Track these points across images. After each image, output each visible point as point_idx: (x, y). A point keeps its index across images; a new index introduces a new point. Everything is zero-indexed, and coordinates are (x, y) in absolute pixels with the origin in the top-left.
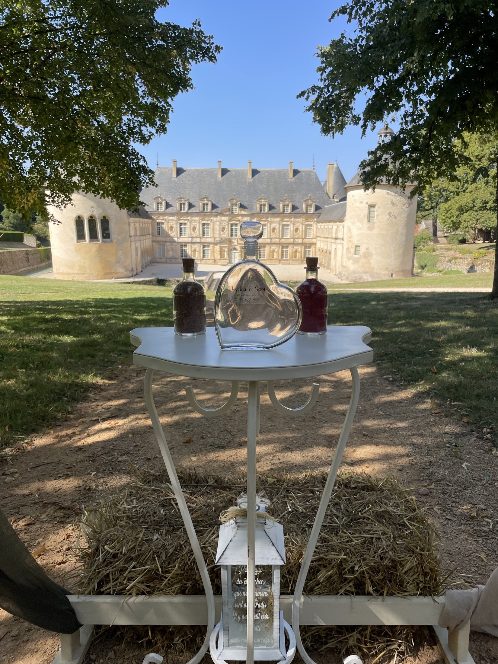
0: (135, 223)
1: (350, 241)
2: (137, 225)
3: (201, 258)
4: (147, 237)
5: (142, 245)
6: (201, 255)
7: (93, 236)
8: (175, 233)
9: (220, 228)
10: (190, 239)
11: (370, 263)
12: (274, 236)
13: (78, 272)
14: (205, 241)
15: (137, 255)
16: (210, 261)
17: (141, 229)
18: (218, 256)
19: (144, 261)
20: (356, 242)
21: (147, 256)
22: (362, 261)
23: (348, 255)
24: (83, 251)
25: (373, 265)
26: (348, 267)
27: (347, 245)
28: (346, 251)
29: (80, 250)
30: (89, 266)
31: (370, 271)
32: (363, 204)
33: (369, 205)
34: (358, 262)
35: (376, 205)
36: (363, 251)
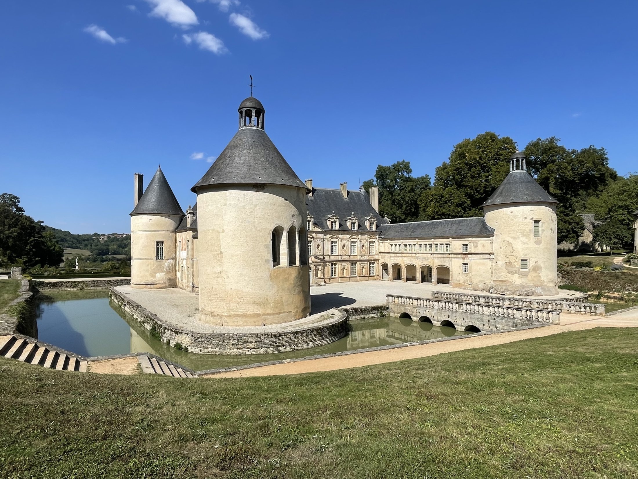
1: (514, 255)
11: (540, 277)
12: (344, 253)
13: (272, 312)
20: (523, 257)
22: (532, 274)
23: (511, 269)
24: (281, 278)
25: (542, 279)
26: (511, 281)
27: (507, 259)
28: (505, 265)
29: (276, 277)
30: (287, 301)
31: (541, 284)
32: (527, 219)
33: (534, 221)
34: (527, 275)
35: (541, 220)
36: (531, 264)
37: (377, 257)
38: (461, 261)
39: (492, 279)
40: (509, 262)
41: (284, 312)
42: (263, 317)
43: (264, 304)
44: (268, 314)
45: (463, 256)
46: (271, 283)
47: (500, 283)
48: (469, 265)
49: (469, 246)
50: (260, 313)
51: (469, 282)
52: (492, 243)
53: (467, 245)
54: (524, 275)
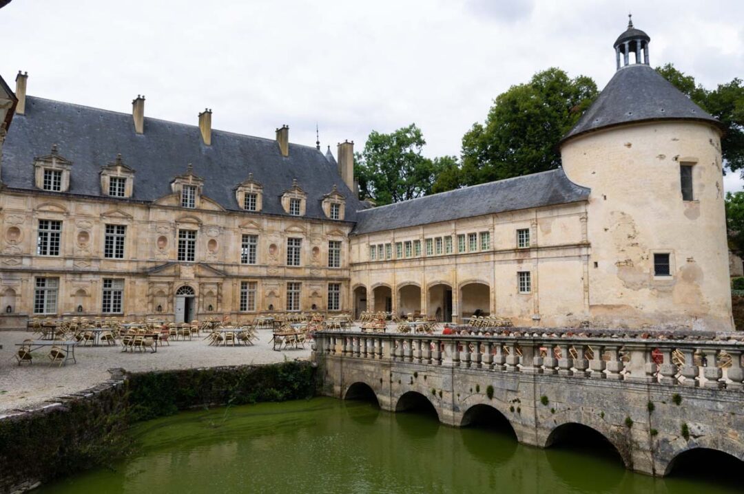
1: (634, 244)
6: (99, 305)
8: (22, 246)
9: (153, 239)
10: (70, 263)
11: (699, 294)
12: (274, 262)
14: (112, 269)
16: (124, 320)
18: (145, 309)
20: (658, 247)
22: (682, 288)
23: (630, 277)
25: (705, 300)
26: (633, 305)
27: (622, 254)
28: (617, 268)
31: (703, 312)
32: (665, 160)
33: (681, 162)
34: (671, 292)
35: (695, 163)
36: (680, 266)
37: (345, 274)
38: (514, 268)
39: (587, 303)
40: (626, 262)
45: (518, 256)
47: (605, 310)
48: (531, 276)
49: (531, 233)
51: (532, 311)
52: (585, 219)
53: (527, 231)
54: (664, 292)
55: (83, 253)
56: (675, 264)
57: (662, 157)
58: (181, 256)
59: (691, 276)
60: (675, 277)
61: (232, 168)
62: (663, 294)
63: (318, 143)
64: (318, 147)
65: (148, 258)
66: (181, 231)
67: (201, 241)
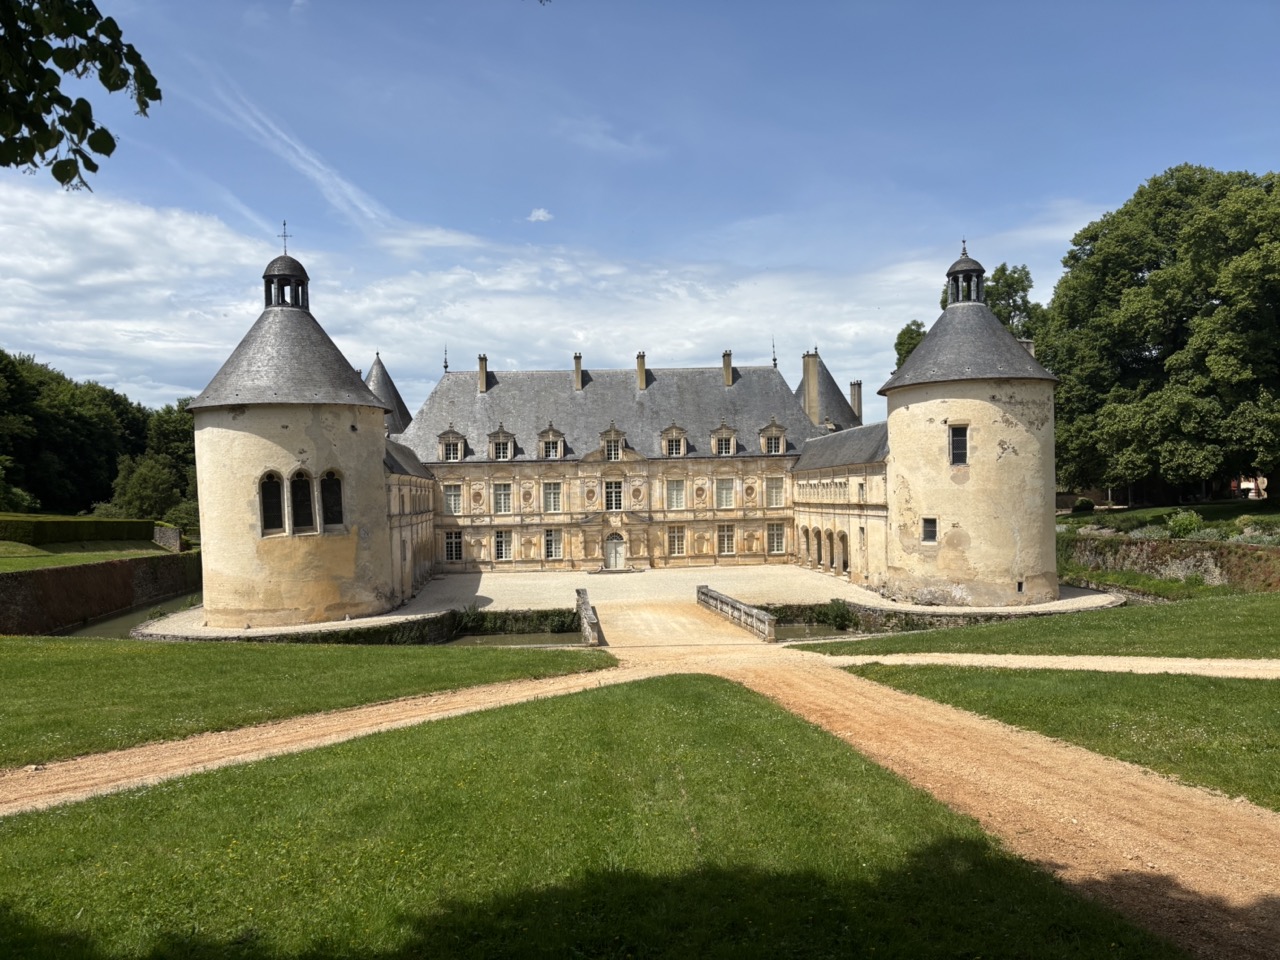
0: (400, 485)
1: (909, 509)
2: (406, 490)
3: (543, 557)
4: (425, 517)
5: (414, 536)
6: (543, 551)
7: (302, 521)
8: (484, 507)
9: (582, 493)
10: (518, 519)
11: (965, 560)
12: (701, 506)
13: (261, 607)
14: (551, 521)
15: (404, 558)
16: (563, 564)
17: (413, 499)
18: (580, 554)
19: (418, 572)
20: (926, 512)
21: (424, 560)
22: (945, 554)
23: (908, 541)
24: (276, 554)
25: (972, 565)
26: (907, 569)
27: (902, 517)
28: (899, 532)
29: (268, 552)
30: (290, 592)
31: (967, 577)
32: (934, 424)
33: (950, 426)
34: (935, 557)
35: (968, 425)
36: (945, 531)
37: (789, 513)
38: (858, 523)
39: (887, 563)
40: (904, 526)
41: (283, 609)
42: (249, 614)
43: (248, 593)
44: (255, 611)
46: (258, 562)
47: (894, 573)
48: (865, 532)
49: (864, 488)
50: (243, 608)
51: (865, 569)
52: (885, 480)
53: (863, 485)
54: (929, 557)
55: (528, 510)
56: (942, 529)
57: (931, 420)
58: (609, 506)
59: (957, 541)
60: (940, 543)
61: (665, 410)
62: (929, 560)
63: (775, 360)
64: (775, 365)
65: (579, 510)
66: (607, 483)
67: (626, 491)
